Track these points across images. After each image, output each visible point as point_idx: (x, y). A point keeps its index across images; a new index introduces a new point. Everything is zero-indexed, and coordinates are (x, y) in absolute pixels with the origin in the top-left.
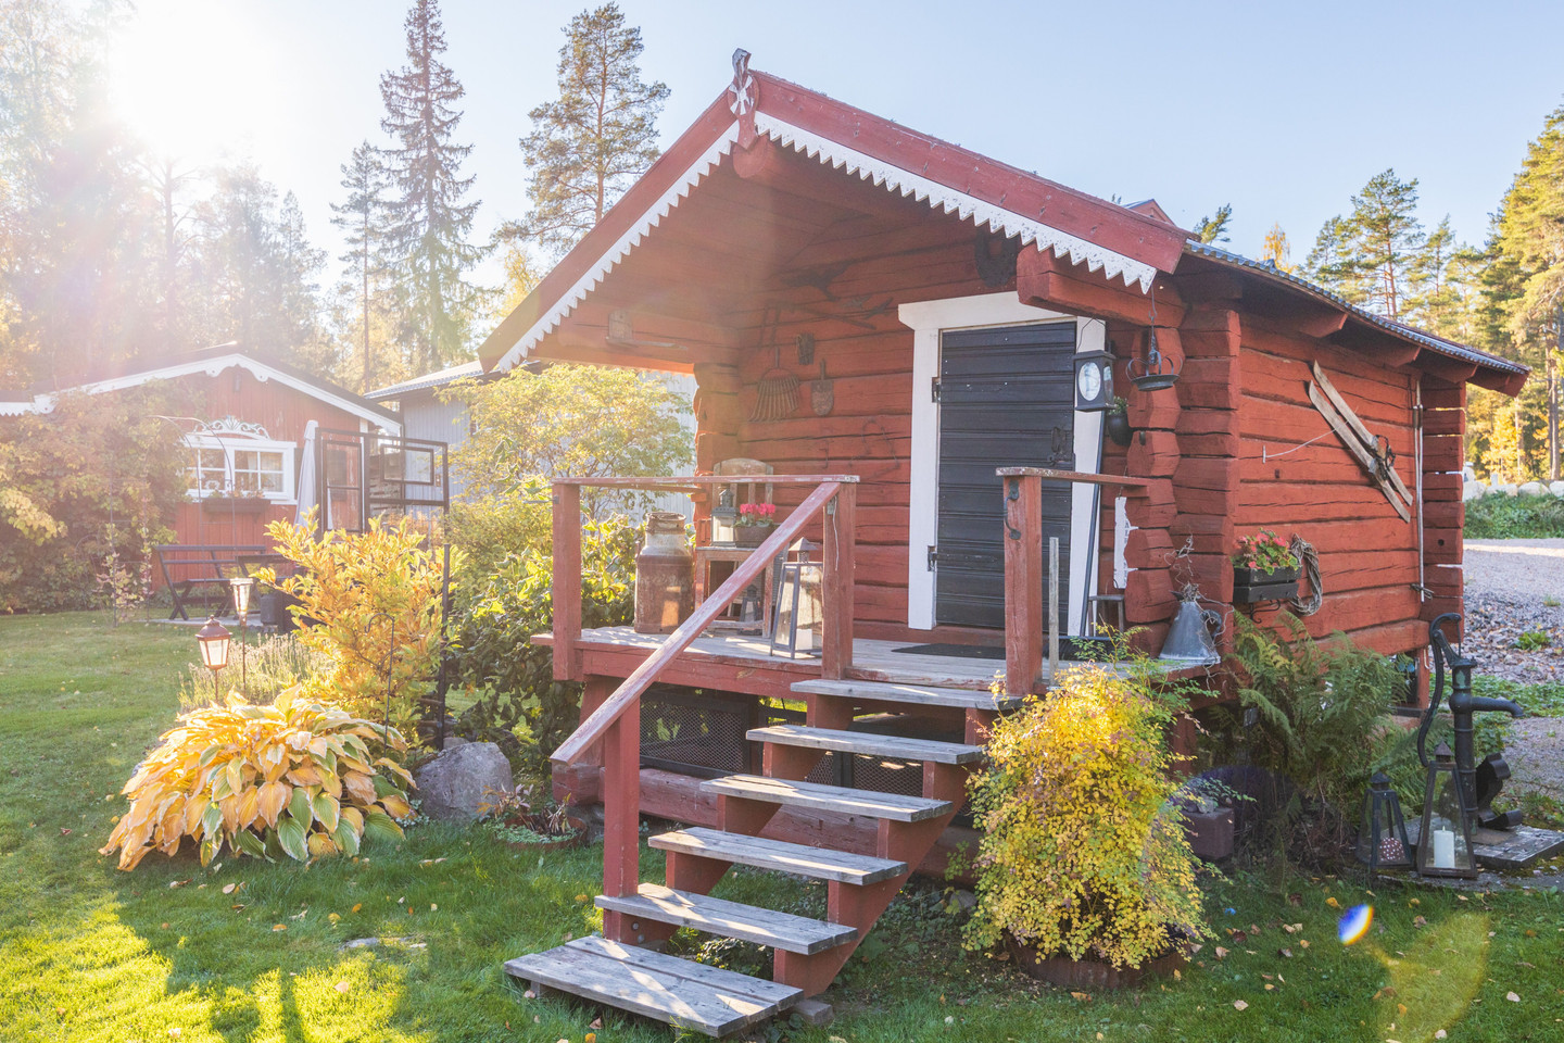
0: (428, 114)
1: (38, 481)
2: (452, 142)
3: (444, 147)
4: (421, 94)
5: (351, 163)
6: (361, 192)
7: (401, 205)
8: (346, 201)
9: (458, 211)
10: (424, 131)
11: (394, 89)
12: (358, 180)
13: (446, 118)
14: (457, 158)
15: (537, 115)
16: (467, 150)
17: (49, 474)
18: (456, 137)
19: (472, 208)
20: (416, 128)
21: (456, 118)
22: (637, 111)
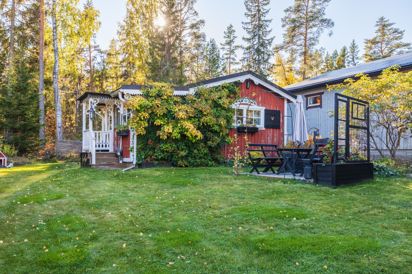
0: (259, 10)
1: (192, 119)
2: (266, 19)
3: (264, 20)
4: (257, 4)
5: (226, 31)
6: (229, 39)
7: (250, 39)
8: (225, 42)
9: (268, 40)
10: (257, 16)
11: (248, 3)
12: (228, 36)
13: (265, 11)
14: (268, 23)
15: (287, 11)
16: (270, 21)
17: (196, 116)
18: (267, 17)
19: (272, 39)
20: (255, 16)
21: (268, 11)
22: (318, 7)
